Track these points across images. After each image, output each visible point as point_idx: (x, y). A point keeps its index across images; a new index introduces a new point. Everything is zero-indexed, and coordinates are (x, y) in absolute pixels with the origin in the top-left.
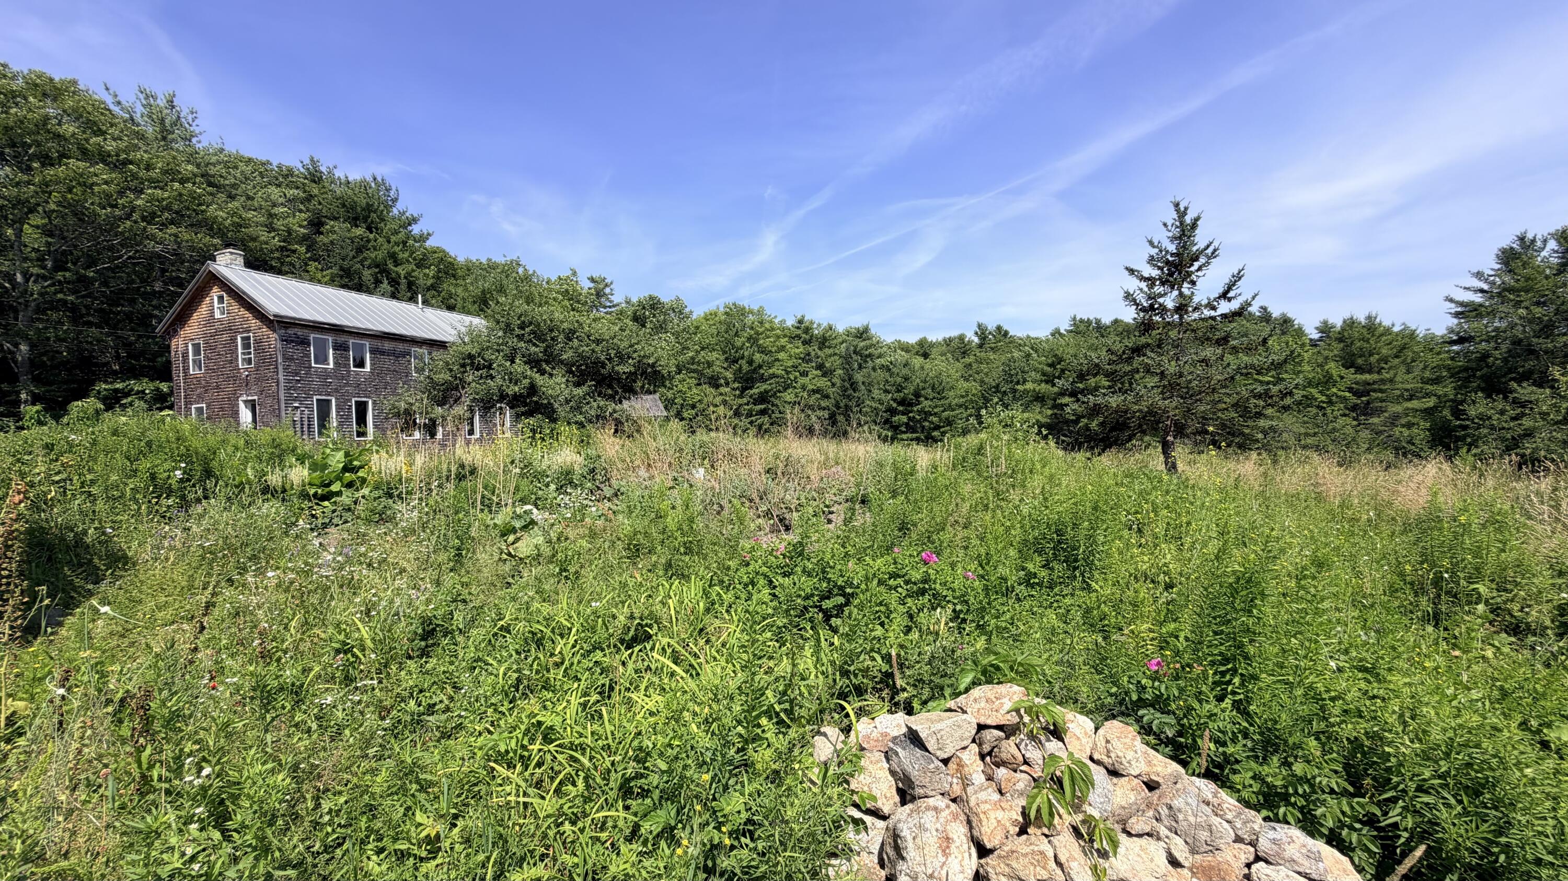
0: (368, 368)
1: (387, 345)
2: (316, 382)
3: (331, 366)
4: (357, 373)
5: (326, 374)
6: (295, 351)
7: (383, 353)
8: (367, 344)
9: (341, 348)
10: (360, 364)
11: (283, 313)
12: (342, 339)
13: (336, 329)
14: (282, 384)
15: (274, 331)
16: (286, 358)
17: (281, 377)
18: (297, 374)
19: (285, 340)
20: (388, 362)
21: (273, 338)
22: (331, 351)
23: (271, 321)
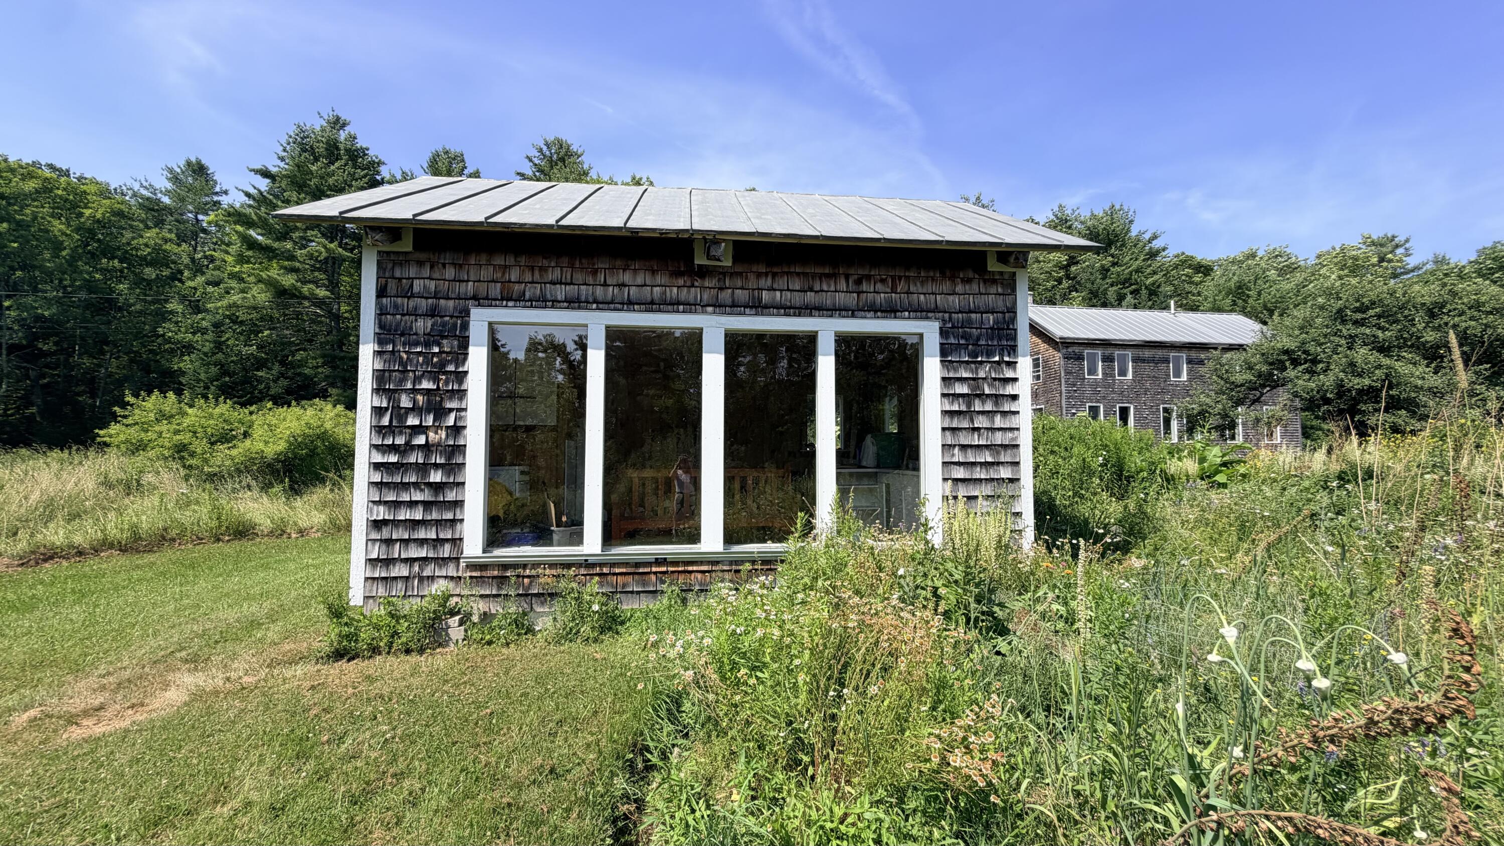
0: (1130, 376)
1: (1147, 353)
2: (1088, 391)
3: (1100, 376)
4: (1121, 382)
5: (1096, 383)
6: (1073, 366)
7: (1143, 361)
8: (1129, 353)
9: (1109, 359)
10: (1123, 373)
11: (1065, 336)
12: (1108, 351)
13: (1105, 344)
14: (1064, 395)
15: (1059, 351)
16: (1068, 373)
17: (1063, 389)
18: (1074, 385)
19: (1067, 358)
20: (1148, 369)
21: (1057, 358)
22: (1100, 364)
23: (1057, 343)
